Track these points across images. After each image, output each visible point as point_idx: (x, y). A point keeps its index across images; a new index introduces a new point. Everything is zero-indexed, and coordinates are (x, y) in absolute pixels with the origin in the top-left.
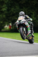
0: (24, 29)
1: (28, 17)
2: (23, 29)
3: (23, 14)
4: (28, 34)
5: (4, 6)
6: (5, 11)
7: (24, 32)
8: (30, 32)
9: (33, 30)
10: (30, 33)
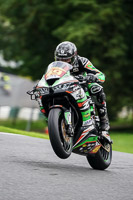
0: (68, 116)
1: (89, 65)
2: (62, 117)
3: (70, 52)
4: (85, 134)
5: (114, 41)
6: (119, 57)
7: (67, 127)
8: (92, 128)
9: (106, 117)
10: (92, 132)
